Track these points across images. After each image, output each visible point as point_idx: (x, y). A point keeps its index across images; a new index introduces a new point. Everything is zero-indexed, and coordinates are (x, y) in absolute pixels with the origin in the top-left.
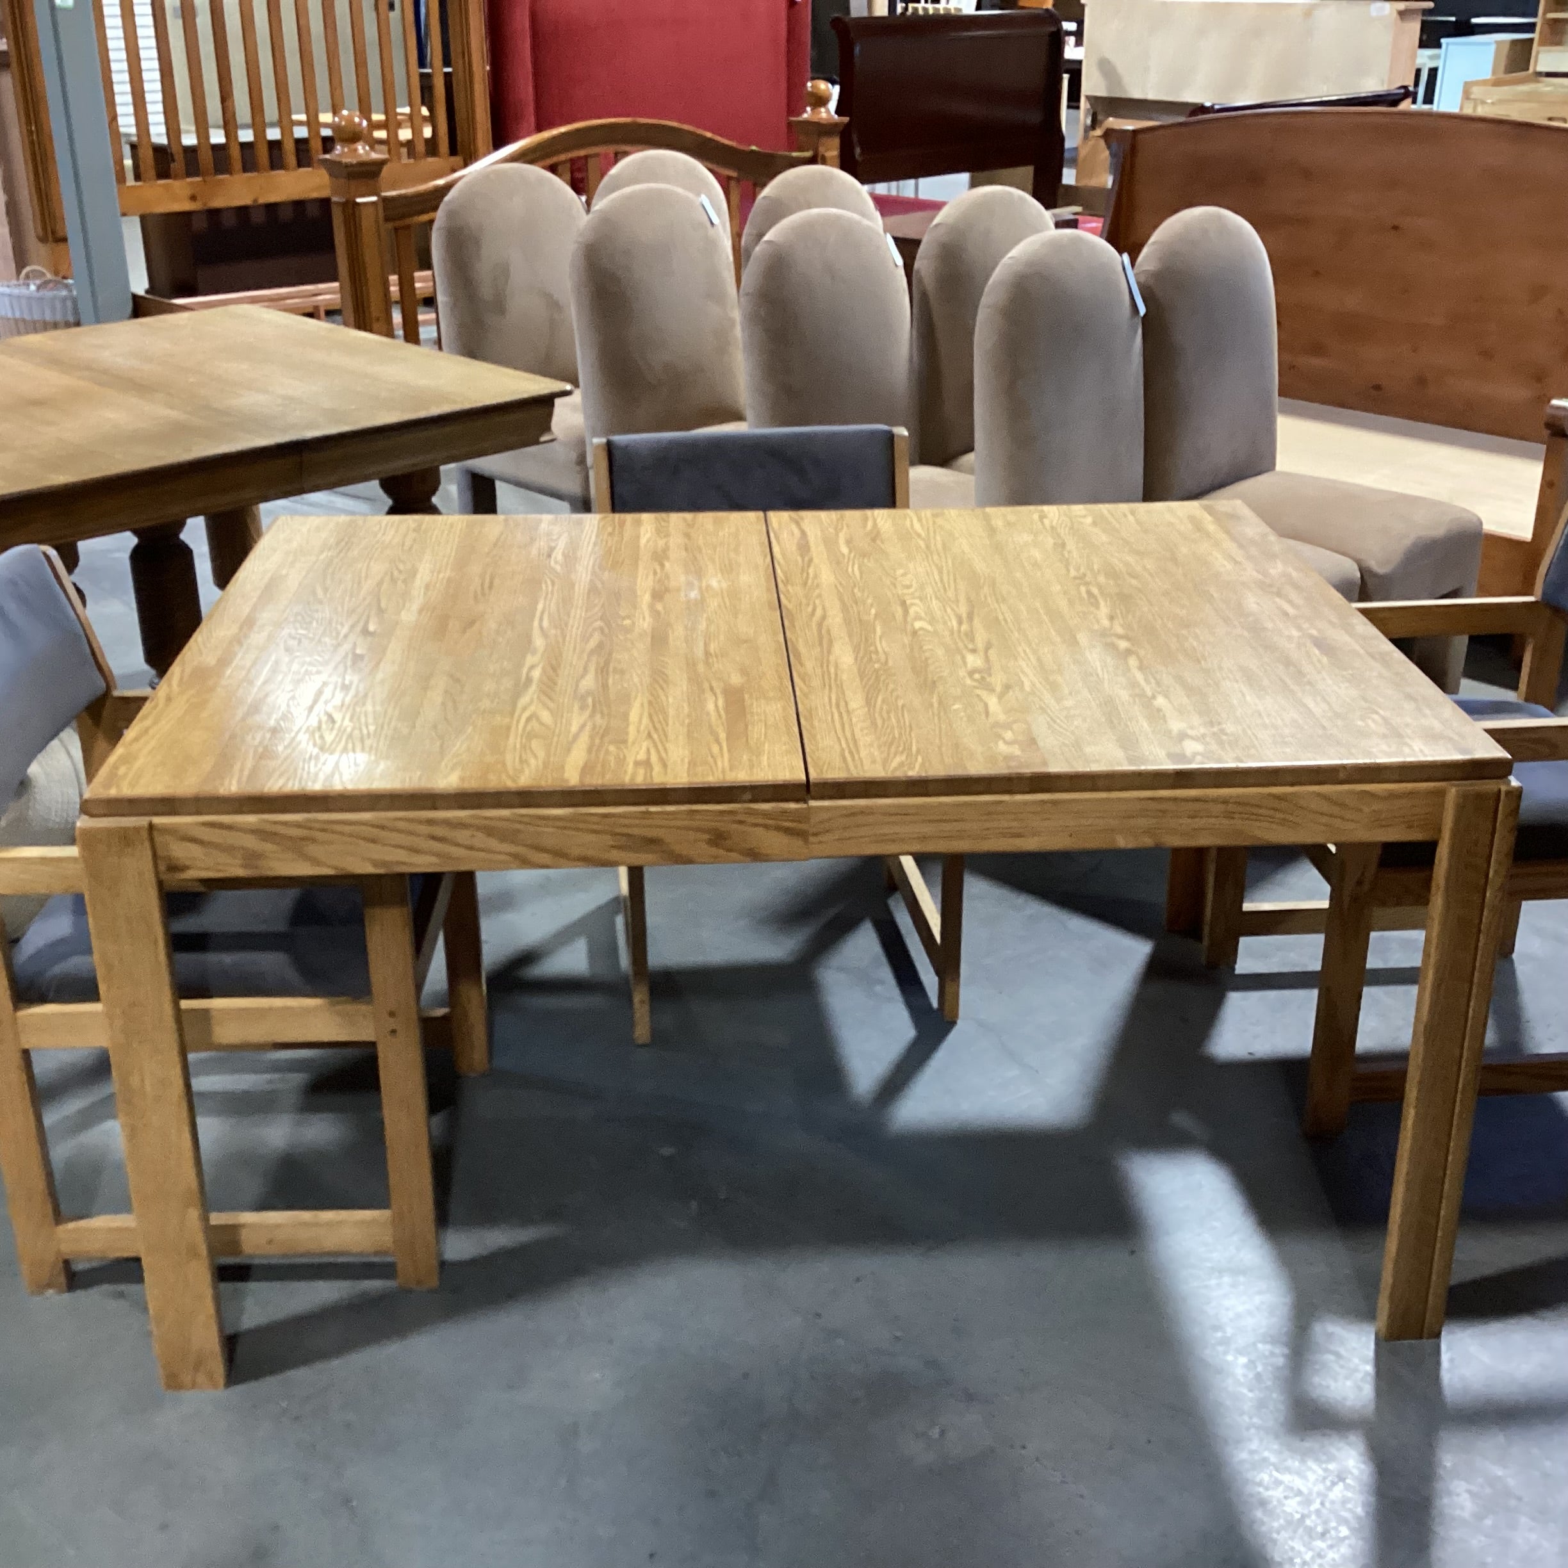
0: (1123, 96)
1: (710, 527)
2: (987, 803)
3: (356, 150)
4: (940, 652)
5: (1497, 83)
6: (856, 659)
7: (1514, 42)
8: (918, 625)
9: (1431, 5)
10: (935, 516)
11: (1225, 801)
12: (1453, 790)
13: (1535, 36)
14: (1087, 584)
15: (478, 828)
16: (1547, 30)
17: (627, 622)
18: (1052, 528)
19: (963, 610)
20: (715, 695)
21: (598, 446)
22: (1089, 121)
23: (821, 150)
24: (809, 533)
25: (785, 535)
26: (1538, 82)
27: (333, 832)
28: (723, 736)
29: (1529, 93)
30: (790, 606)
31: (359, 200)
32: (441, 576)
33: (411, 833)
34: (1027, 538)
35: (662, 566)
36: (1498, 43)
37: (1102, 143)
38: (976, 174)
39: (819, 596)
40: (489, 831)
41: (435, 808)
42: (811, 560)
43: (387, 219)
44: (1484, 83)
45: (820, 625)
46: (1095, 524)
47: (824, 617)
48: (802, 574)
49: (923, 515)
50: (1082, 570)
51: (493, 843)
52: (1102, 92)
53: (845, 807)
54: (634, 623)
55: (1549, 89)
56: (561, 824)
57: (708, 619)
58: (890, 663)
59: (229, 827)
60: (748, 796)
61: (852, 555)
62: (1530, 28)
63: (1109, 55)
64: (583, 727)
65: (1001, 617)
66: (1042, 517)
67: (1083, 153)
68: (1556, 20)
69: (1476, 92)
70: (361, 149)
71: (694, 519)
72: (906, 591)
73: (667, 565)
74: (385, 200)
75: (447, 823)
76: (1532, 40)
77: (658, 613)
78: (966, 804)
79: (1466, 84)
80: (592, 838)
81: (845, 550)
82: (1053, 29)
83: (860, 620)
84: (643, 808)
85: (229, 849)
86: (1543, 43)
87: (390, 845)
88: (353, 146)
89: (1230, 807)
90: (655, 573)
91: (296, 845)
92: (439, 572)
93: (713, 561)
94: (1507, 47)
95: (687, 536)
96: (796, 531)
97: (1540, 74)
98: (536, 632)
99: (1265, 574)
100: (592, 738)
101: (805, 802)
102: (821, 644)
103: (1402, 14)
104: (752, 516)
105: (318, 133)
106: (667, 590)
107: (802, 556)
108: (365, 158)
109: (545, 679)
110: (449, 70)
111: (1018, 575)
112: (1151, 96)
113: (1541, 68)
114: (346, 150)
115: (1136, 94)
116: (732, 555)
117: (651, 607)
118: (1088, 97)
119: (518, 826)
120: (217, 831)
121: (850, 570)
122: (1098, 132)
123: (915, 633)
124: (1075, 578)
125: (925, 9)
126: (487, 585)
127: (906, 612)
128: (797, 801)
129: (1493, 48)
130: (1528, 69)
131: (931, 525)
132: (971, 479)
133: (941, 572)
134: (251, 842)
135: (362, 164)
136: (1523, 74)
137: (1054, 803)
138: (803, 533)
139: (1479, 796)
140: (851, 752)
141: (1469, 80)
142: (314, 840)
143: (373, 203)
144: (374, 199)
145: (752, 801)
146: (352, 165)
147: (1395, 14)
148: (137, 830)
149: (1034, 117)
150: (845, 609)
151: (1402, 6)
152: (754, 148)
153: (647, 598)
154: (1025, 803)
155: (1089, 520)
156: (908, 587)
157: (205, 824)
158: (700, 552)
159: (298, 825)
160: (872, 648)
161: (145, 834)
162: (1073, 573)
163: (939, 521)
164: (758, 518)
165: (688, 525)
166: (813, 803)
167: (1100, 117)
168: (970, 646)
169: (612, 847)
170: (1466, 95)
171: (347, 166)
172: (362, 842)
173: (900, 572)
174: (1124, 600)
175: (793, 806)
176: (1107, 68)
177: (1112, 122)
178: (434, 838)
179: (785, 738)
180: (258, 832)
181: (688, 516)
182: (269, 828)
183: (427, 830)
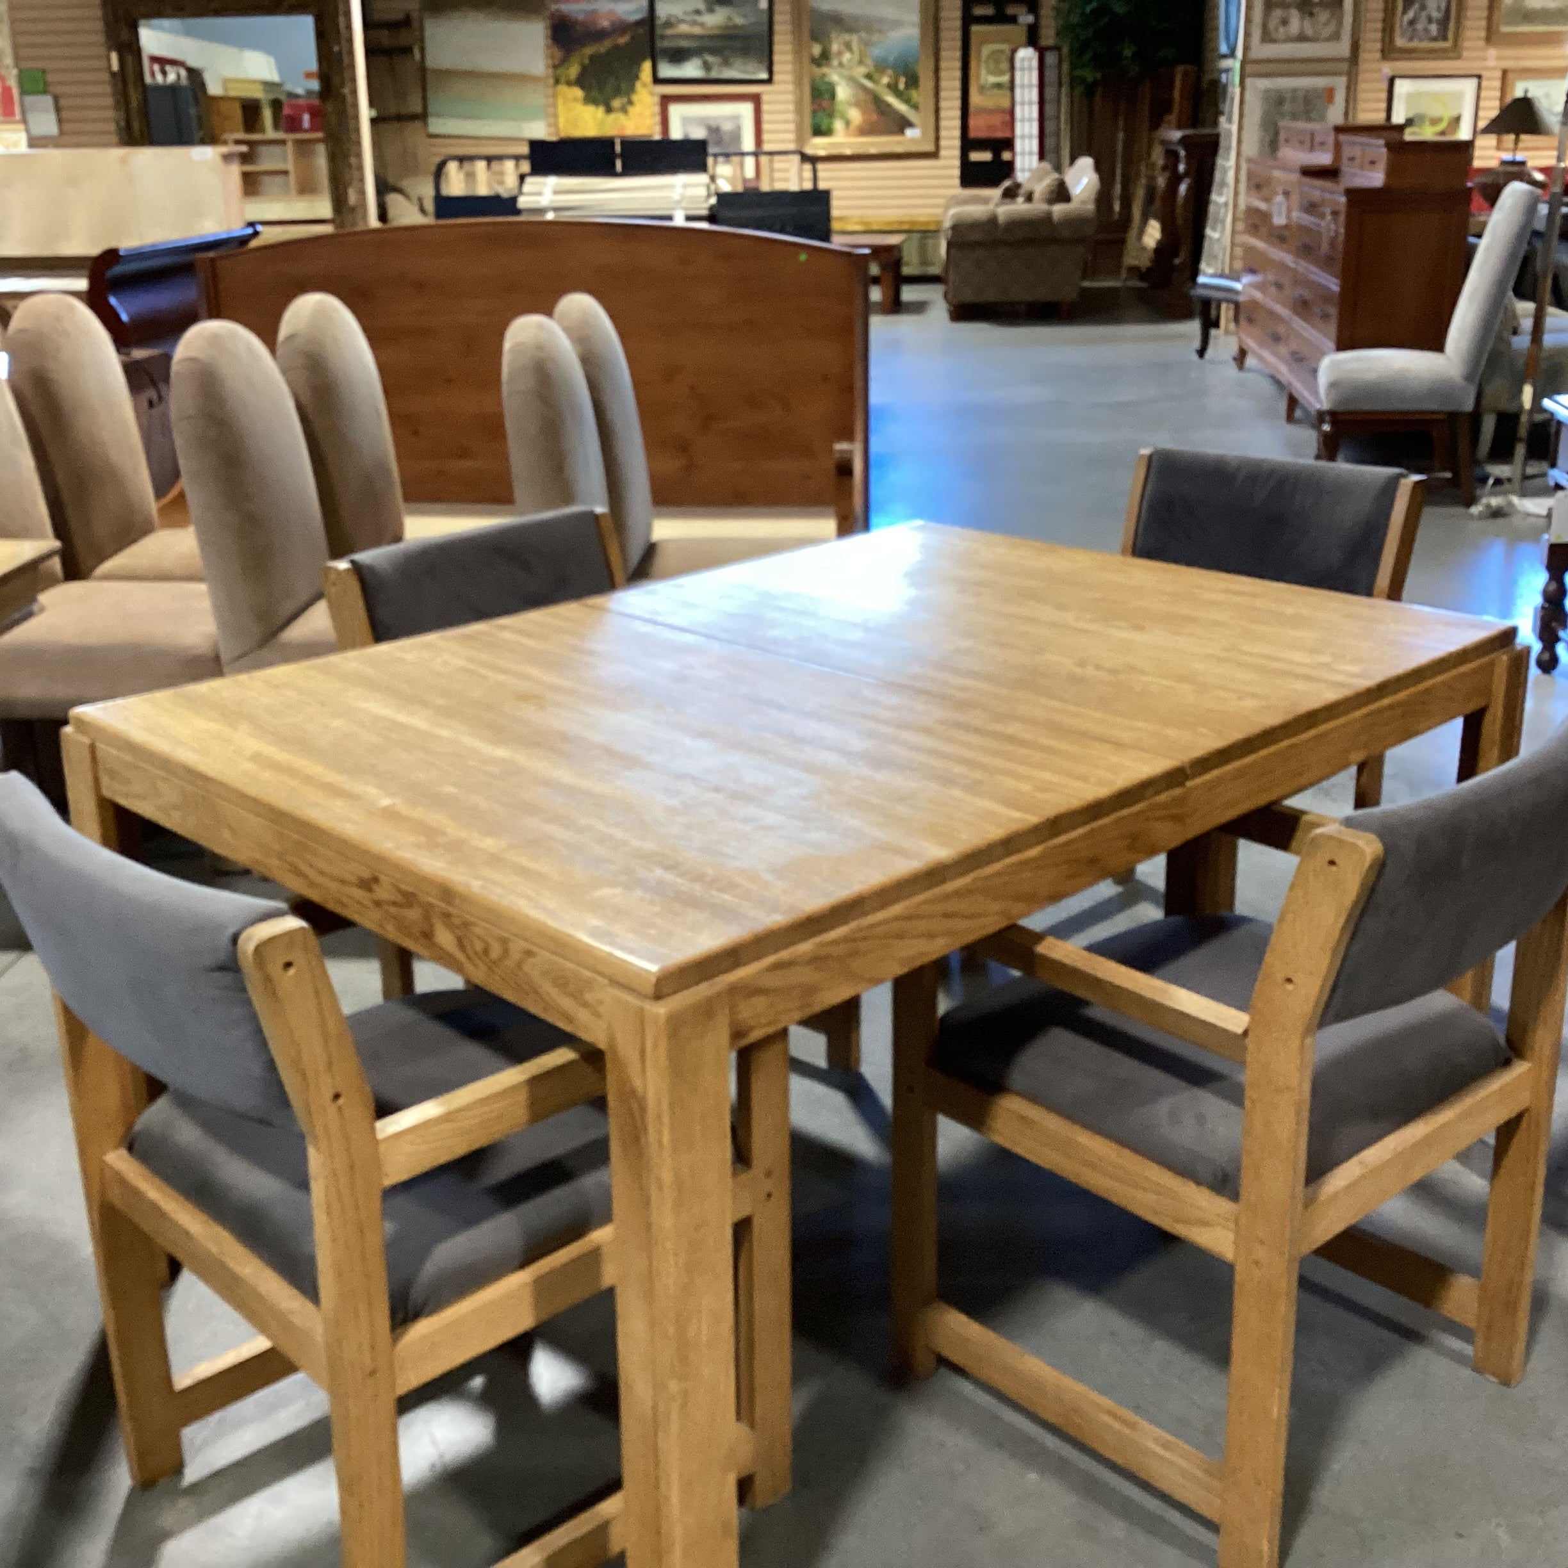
27: (873, 938)
33: (932, 916)
53: (1205, 783)
56: (1033, 864)
59: (790, 964)
60: (1151, 790)
85: (789, 991)
91: (844, 964)
101: (1183, 784)
103: (226, 158)
119: (1005, 879)
120: (781, 971)
128: (1178, 786)
142: (857, 953)
145: (1154, 795)
147: (218, 157)
157: (767, 968)
161: (726, 998)
166: (1188, 784)
172: (893, 942)
175: (1177, 792)
182: (823, 952)
183: (939, 908)
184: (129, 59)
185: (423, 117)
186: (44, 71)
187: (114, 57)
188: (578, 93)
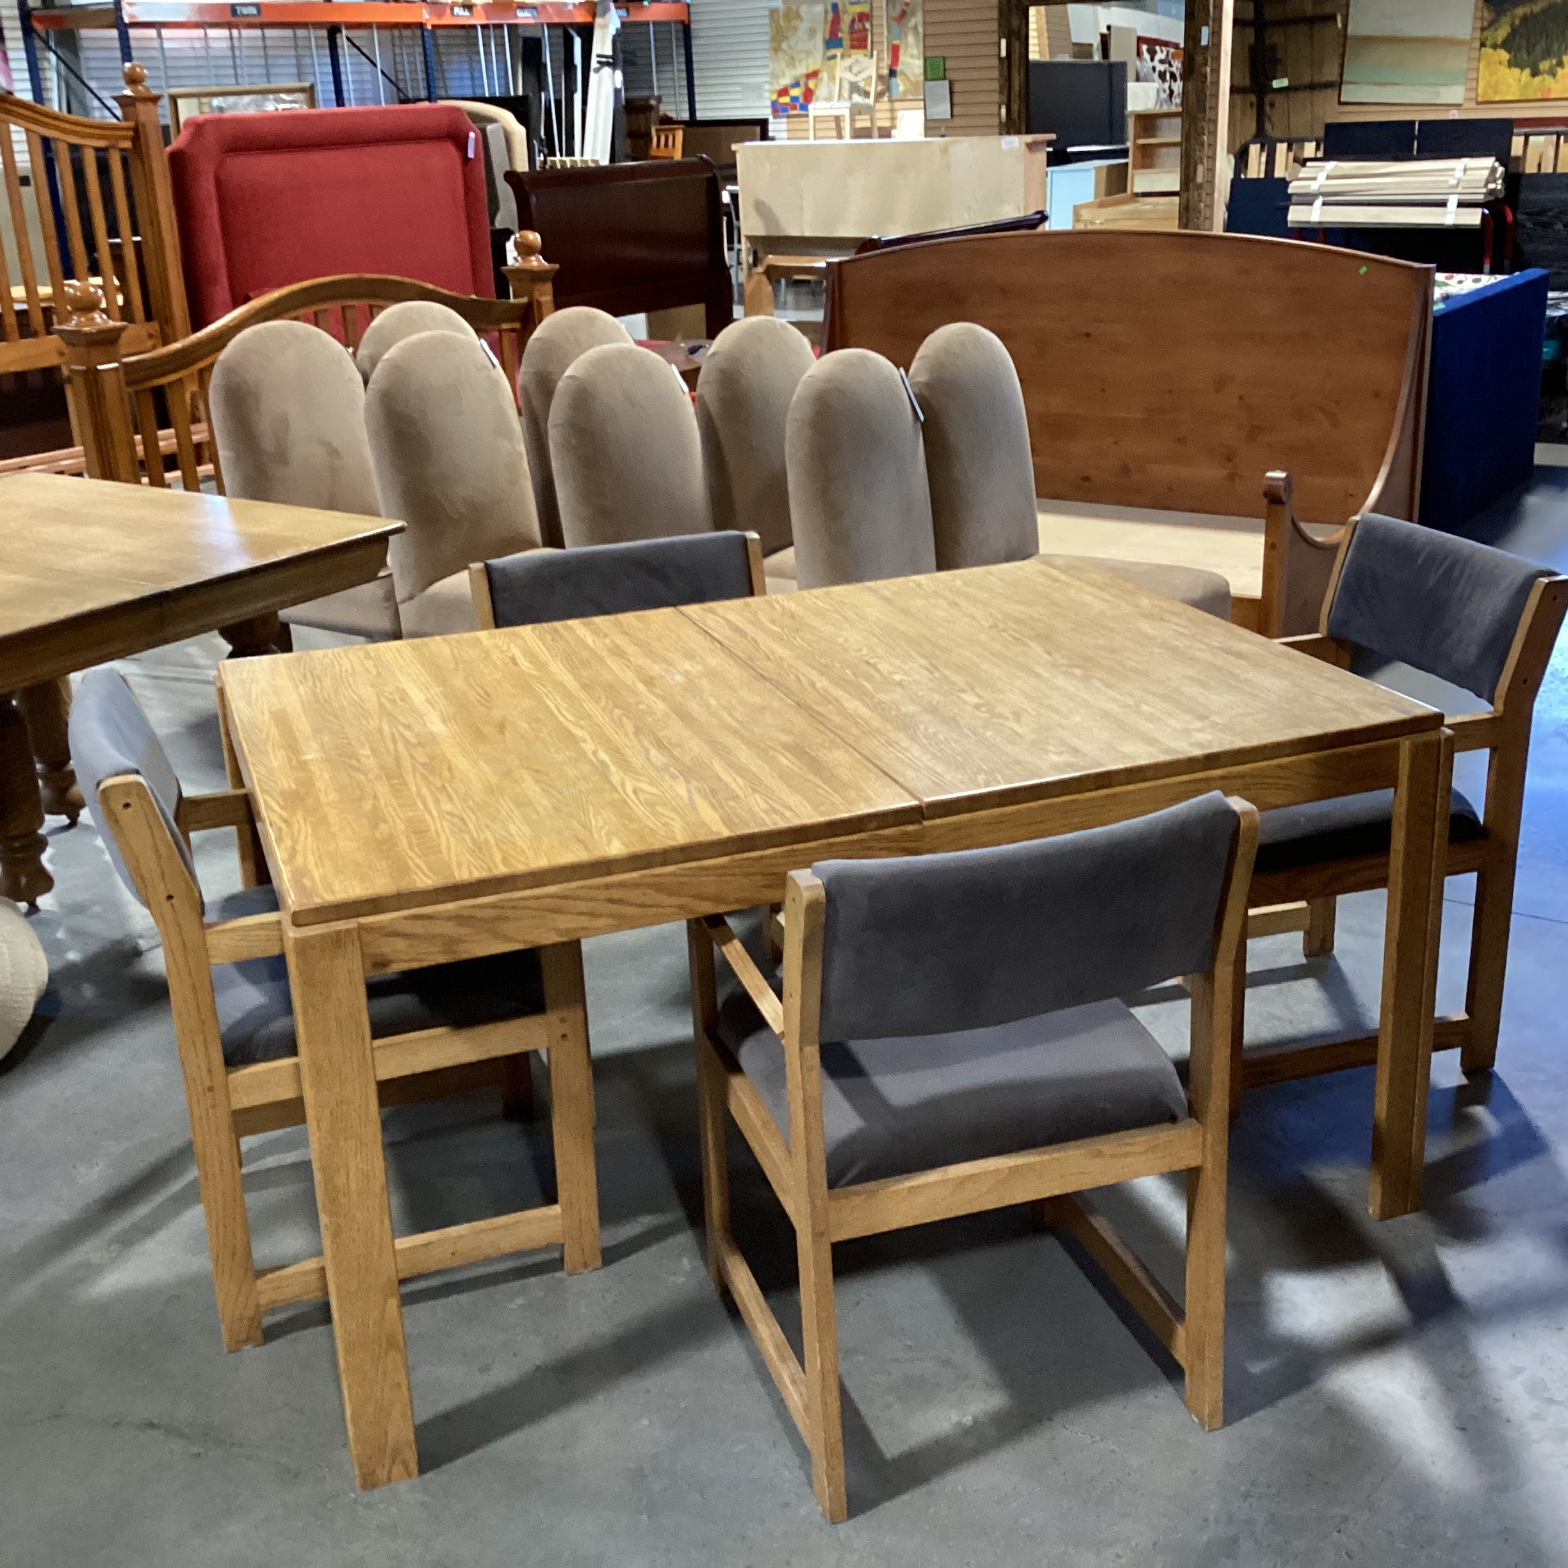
0: (782, 234)
1: (637, 624)
2: (1064, 803)
3: (93, 319)
4: (935, 696)
5: (1101, 205)
6: (871, 710)
7: (1110, 168)
9: (1053, 136)
11: (1242, 776)
12: (1408, 743)
13: (1129, 160)
15: (649, 886)
16: (1139, 155)
17: (642, 707)
19: (923, 662)
20: (778, 751)
22: (751, 259)
23: (536, 296)
26: (1137, 202)
27: (524, 908)
28: (818, 782)
29: (1132, 213)
31: (100, 367)
32: (433, 692)
33: (592, 899)
35: (627, 659)
36: (1097, 169)
37: (764, 279)
38: (653, 314)
40: (659, 888)
41: (609, 874)
42: (755, 640)
43: (128, 384)
44: (1089, 205)
45: (815, 688)
47: (811, 681)
48: (758, 651)
50: (991, 621)
51: (663, 899)
52: (760, 232)
53: (949, 824)
54: (649, 707)
55: (1148, 207)
56: (719, 871)
57: (712, 696)
59: (429, 917)
60: (874, 824)
61: (786, 632)
62: (1124, 153)
63: (763, 197)
64: (689, 791)
67: (748, 289)
68: (1144, 146)
69: (1085, 214)
70: (98, 317)
73: (631, 658)
74: (126, 365)
75: (622, 885)
76: (1127, 164)
77: (663, 696)
78: (1048, 806)
79: (1075, 207)
80: (745, 881)
81: (776, 628)
82: (710, 175)
85: (431, 938)
86: (1134, 168)
87: (573, 914)
88: (90, 315)
89: (1248, 780)
90: (627, 666)
91: (491, 925)
92: (428, 689)
93: (669, 650)
94: (1104, 173)
95: (625, 633)
96: (718, 619)
97: (1137, 195)
98: (568, 724)
99: (1138, 606)
100: (705, 798)
101: (919, 822)
103: (1031, 146)
105: (12, 308)
106: (652, 678)
108: (104, 326)
109: (616, 760)
110: (138, 239)
112: (808, 233)
113: (1137, 190)
114: (83, 319)
115: (794, 232)
116: (681, 643)
117: (652, 692)
118: (748, 238)
119: (682, 879)
120: (420, 922)
122: (760, 269)
124: (990, 627)
125: (563, 163)
127: (877, 669)
128: (912, 823)
129: (1093, 173)
130: (1125, 190)
133: (875, 636)
134: (451, 929)
135: (101, 332)
136: (1123, 195)
137: (1115, 795)
138: (727, 620)
139: (1427, 745)
141: (1077, 203)
142: (505, 919)
143: (115, 369)
144: (115, 365)
145: (878, 828)
146: (91, 334)
147: (1023, 146)
148: (348, 931)
149: (700, 257)
151: (1029, 138)
152: (474, 297)
153: (641, 687)
154: (1094, 799)
156: (859, 650)
157: (406, 918)
158: (649, 644)
159: (493, 906)
161: (355, 935)
162: (985, 624)
165: (617, 625)
166: (926, 823)
167: (760, 255)
168: (956, 688)
169: (763, 886)
170: (1077, 218)
171: (86, 334)
172: (547, 914)
174: (1045, 638)
175: (910, 828)
176: (761, 208)
177: (772, 259)
178: (611, 901)
179: (871, 775)
180: (458, 918)
182: (466, 913)
183: (605, 894)
184: (1017, 45)
185: (1338, 85)
186: (944, 58)
187: (1004, 42)
188: (1504, 55)
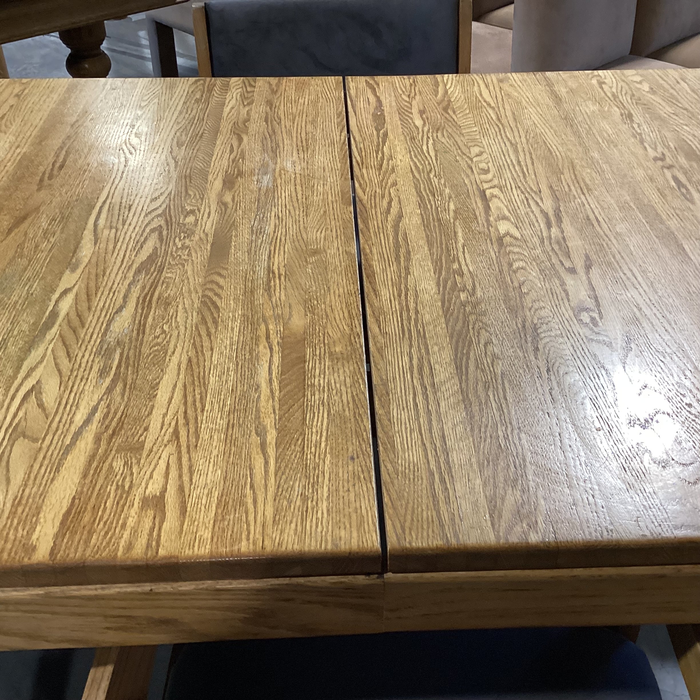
1: (292, 93)
4: (534, 273)
6: (438, 284)
8: (503, 227)
10: (500, 81)
14: (670, 167)
17: (191, 219)
18: (613, 95)
19: (548, 205)
20: (271, 349)
21: (197, 9)
24: (384, 101)
25: (361, 104)
28: (271, 436)
30: (365, 198)
32: (18, 150)
34: (592, 107)
35: (240, 140)
39: (395, 184)
42: (386, 135)
45: (396, 227)
46: (652, 91)
47: (400, 216)
48: (377, 153)
49: (489, 80)
50: (660, 149)
54: (197, 220)
57: (277, 216)
58: (479, 293)
61: (426, 129)
65: (592, 217)
66: (601, 83)
71: (278, 85)
72: (483, 177)
73: (245, 138)
77: (225, 205)
81: (419, 122)
83: (439, 220)
84: (147, 587)
90: (232, 151)
92: (18, 147)
93: (289, 133)
95: (270, 103)
96: (372, 99)
98: (88, 235)
100: (98, 439)
101: (378, 574)
102: (398, 258)
104: (332, 80)
106: (240, 174)
107: (378, 131)
109: (73, 316)
111: (596, 155)
116: (310, 128)
117: (220, 195)
121: (425, 148)
123: (500, 240)
124: (656, 159)
126: (58, 165)
127: (487, 208)
128: (364, 574)
131: (498, 92)
132: (509, 34)
133: (516, 151)
138: (379, 100)
140: (443, 481)
150: (422, 203)
153: (218, 184)
155: (646, 87)
156: (486, 171)
158: (279, 123)
160: (456, 266)
162: (651, 153)
163: (505, 86)
164: (337, 83)
165: (272, 90)
168: (568, 264)
173: (475, 150)
175: (361, 581)
181: (273, 80)
